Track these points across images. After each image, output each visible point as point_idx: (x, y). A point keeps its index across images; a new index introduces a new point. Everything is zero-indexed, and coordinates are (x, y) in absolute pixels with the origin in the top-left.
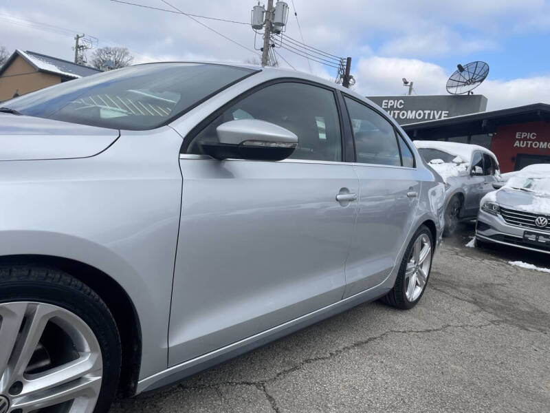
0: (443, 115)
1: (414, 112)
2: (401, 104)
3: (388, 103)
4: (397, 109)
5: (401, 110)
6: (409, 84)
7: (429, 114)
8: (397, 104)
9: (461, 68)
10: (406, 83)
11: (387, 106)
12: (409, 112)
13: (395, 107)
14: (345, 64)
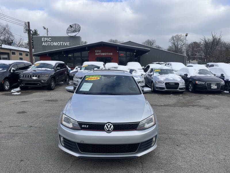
0: (68, 44)
1: (56, 43)
2: (50, 39)
3: (44, 39)
4: (49, 41)
5: (51, 42)
6: (46, 29)
7: (63, 44)
8: (48, 40)
9: (71, 26)
10: (45, 28)
11: (44, 40)
12: (54, 43)
13: (48, 41)
14: (27, 24)
